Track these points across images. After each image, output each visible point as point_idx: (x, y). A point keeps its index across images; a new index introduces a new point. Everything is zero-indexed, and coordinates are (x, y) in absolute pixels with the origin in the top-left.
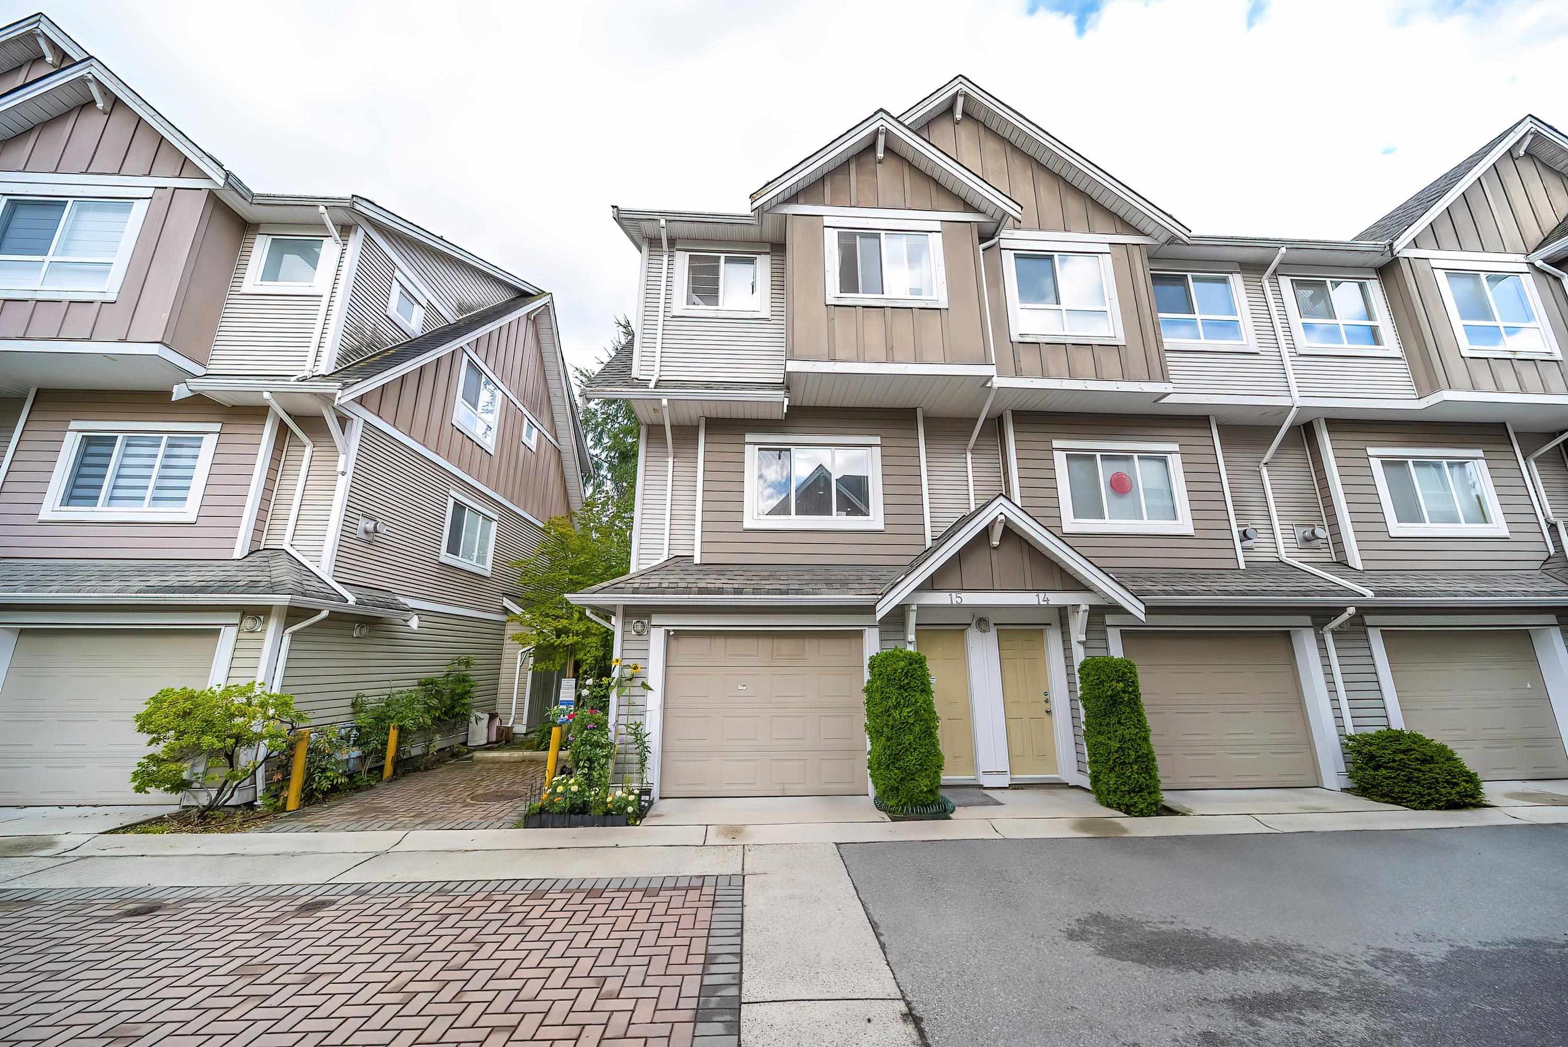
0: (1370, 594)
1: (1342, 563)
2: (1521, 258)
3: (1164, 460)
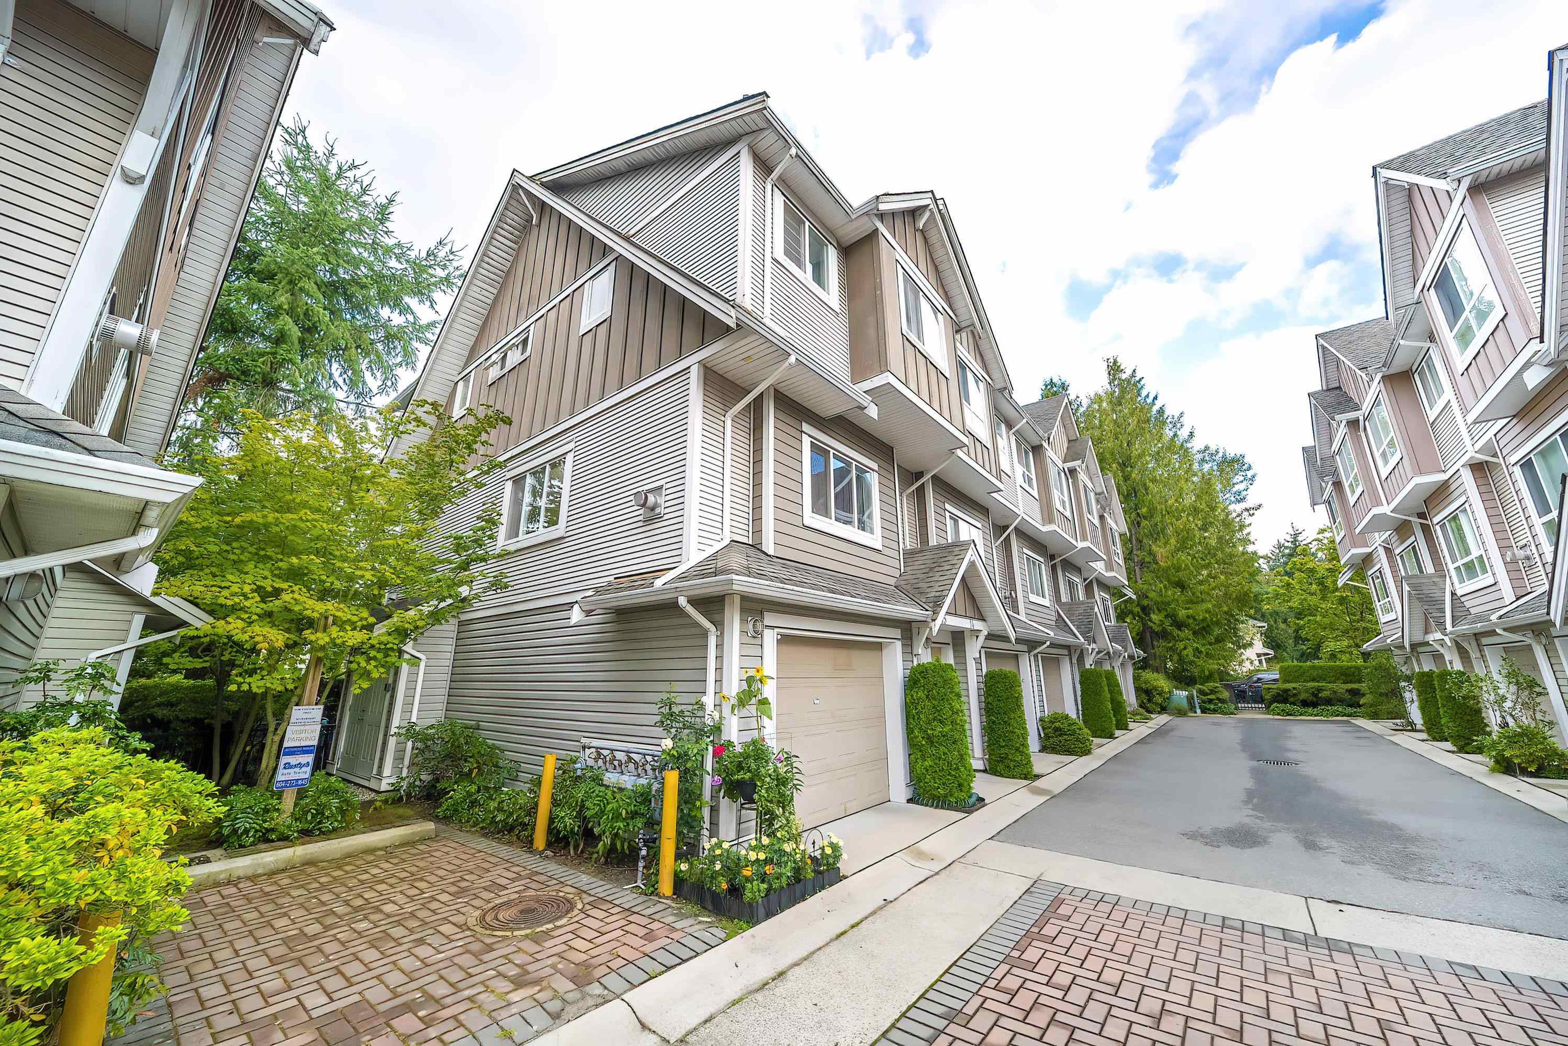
0: (1052, 634)
2: (1061, 463)
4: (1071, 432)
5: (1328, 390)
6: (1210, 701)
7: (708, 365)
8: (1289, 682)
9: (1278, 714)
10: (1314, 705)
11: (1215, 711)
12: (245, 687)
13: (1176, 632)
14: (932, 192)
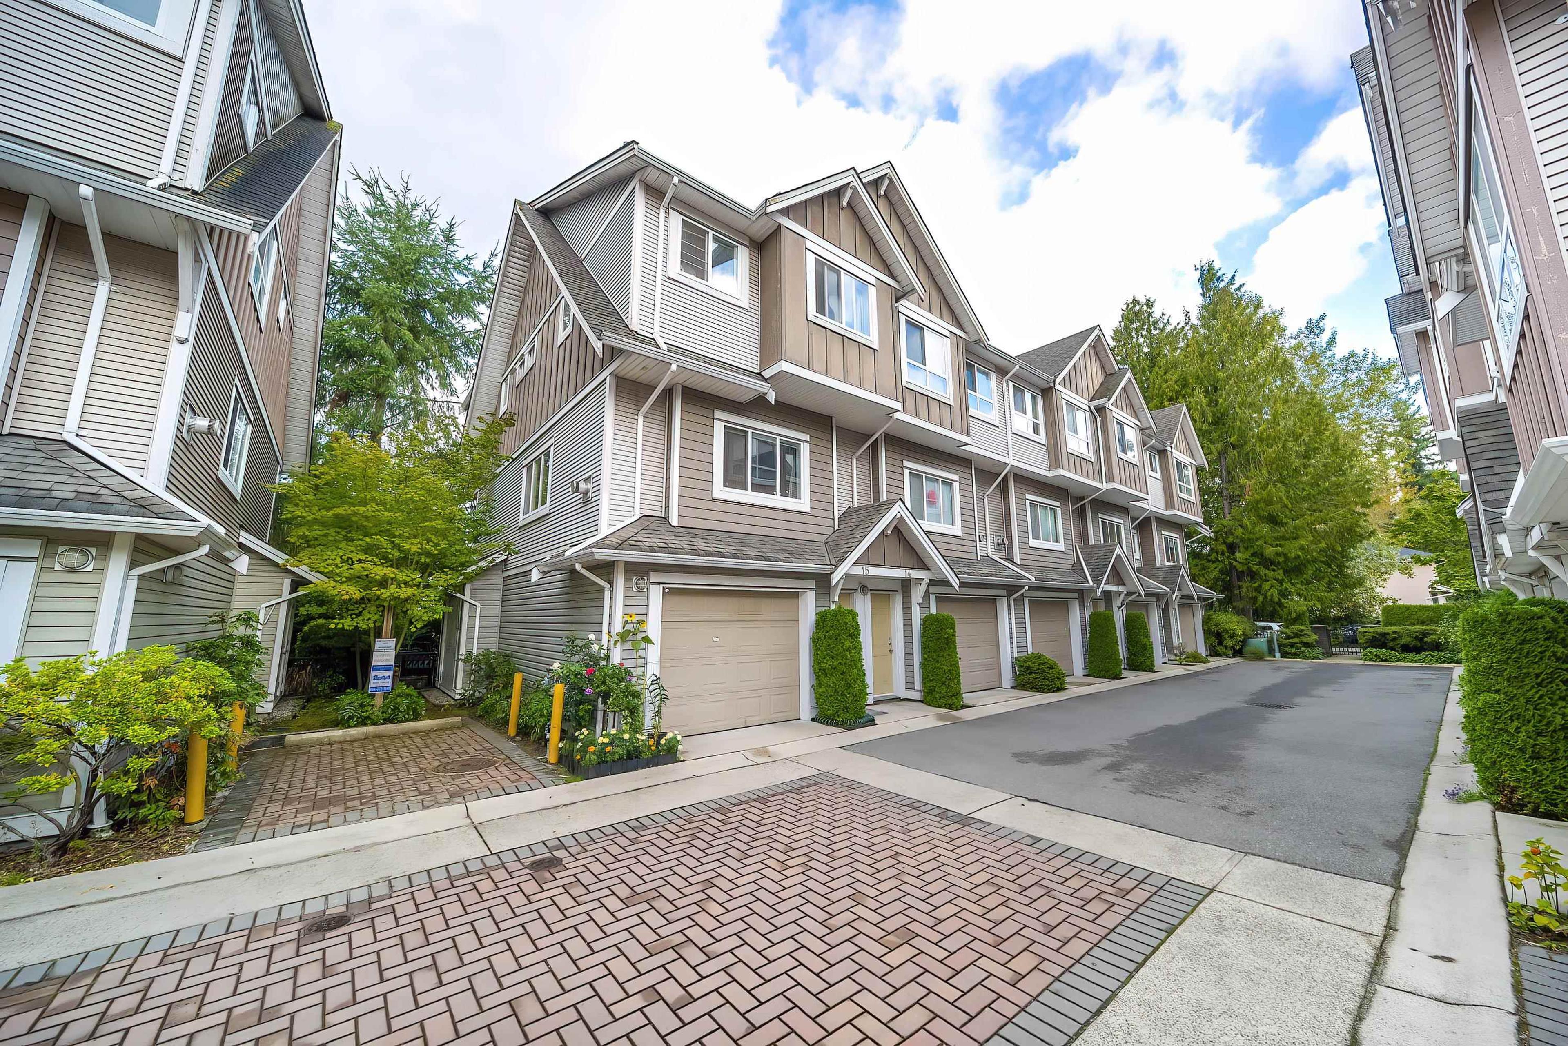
0: (1033, 579)
1: (1011, 560)
2: (1086, 402)
3: (951, 485)
4: (1108, 367)
5: (1409, 294)
6: (1292, 645)
7: (621, 375)
8: (1391, 625)
9: (1371, 660)
10: (1418, 650)
11: (1296, 655)
12: (340, 626)
13: (1263, 571)
14: (853, 168)
